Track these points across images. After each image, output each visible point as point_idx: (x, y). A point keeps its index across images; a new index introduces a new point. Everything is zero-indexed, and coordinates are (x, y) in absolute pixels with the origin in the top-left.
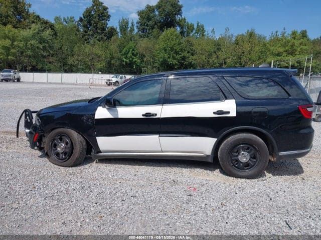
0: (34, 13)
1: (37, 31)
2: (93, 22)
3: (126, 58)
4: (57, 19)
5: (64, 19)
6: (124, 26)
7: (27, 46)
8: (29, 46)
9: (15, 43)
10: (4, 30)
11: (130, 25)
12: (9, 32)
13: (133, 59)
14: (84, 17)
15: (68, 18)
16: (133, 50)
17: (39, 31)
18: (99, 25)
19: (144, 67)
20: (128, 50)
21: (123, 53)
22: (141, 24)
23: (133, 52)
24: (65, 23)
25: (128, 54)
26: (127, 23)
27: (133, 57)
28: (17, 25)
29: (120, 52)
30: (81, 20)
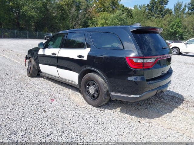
0: (122, 4)
1: (119, 14)
2: (155, 6)
3: (172, 29)
4: (135, 7)
5: (140, 6)
6: (178, 7)
7: (112, 23)
8: (113, 23)
9: (107, 22)
10: (103, 15)
11: (183, 6)
12: (105, 15)
13: (177, 29)
14: (150, 4)
15: (142, 5)
16: (178, 24)
17: (120, 14)
18: (159, 9)
19: (185, 36)
20: (174, 24)
21: (170, 25)
22: (191, 5)
23: (178, 25)
24: (139, 9)
25: (173, 26)
26: (181, 5)
27: (177, 28)
28: (112, 12)
29: (169, 26)
30: (148, 5)
